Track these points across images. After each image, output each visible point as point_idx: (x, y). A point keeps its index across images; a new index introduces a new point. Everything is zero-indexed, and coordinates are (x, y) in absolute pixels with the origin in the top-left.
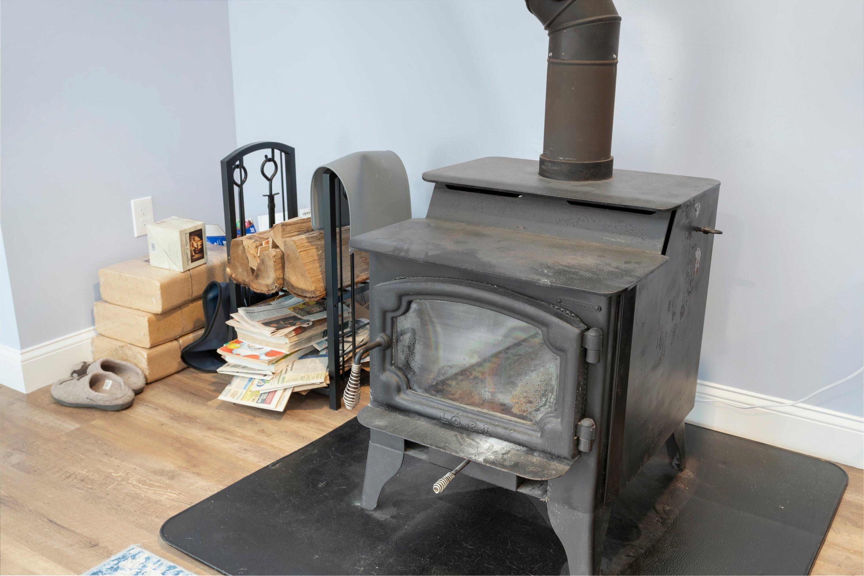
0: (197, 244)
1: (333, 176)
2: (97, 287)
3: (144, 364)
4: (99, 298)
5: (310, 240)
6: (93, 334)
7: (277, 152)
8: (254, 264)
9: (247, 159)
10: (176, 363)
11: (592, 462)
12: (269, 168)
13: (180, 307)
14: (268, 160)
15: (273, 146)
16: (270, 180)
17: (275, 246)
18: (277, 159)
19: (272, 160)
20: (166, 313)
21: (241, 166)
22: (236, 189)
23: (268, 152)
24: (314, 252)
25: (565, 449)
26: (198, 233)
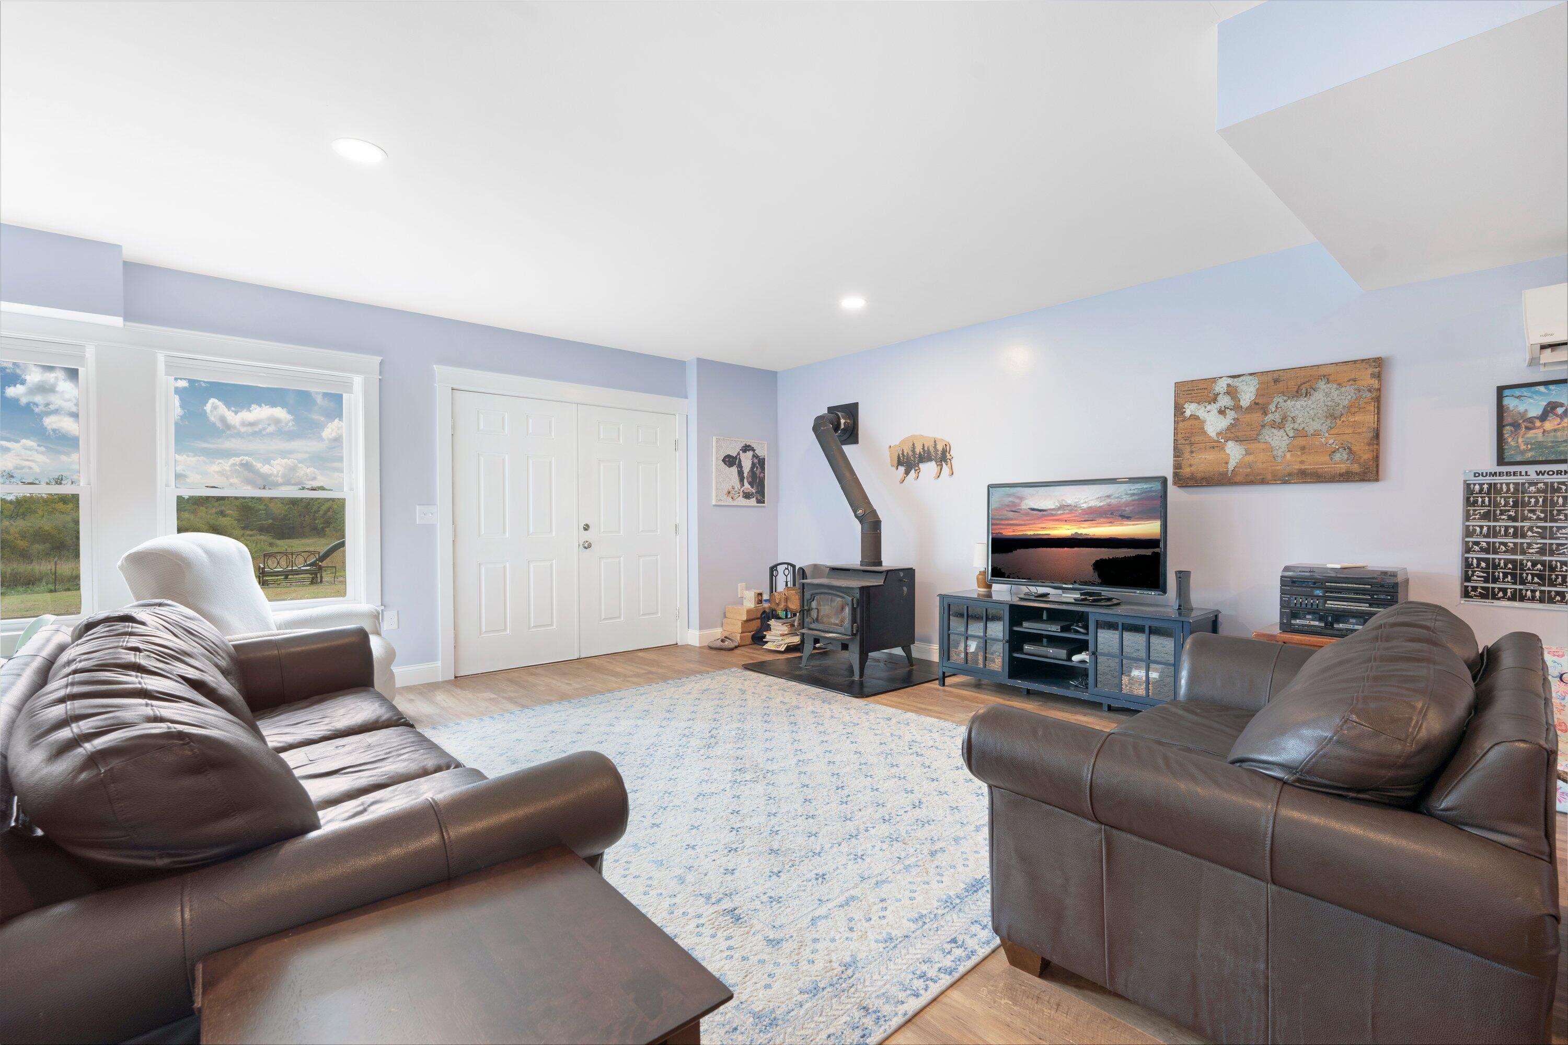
0: (760, 598)
1: (803, 571)
2: (725, 613)
3: (739, 638)
4: (725, 617)
5: (796, 593)
6: (722, 630)
7: (789, 566)
8: (777, 602)
9: (779, 567)
10: (749, 641)
11: (858, 637)
12: (787, 572)
13: (752, 620)
14: (786, 569)
15: (788, 564)
16: (787, 576)
17: (785, 595)
18: (789, 569)
19: (788, 569)
20: (748, 621)
21: (776, 570)
22: (774, 578)
23: (786, 566)
24: (797, 597)
25: (850, 633)
26: (760, 594)
